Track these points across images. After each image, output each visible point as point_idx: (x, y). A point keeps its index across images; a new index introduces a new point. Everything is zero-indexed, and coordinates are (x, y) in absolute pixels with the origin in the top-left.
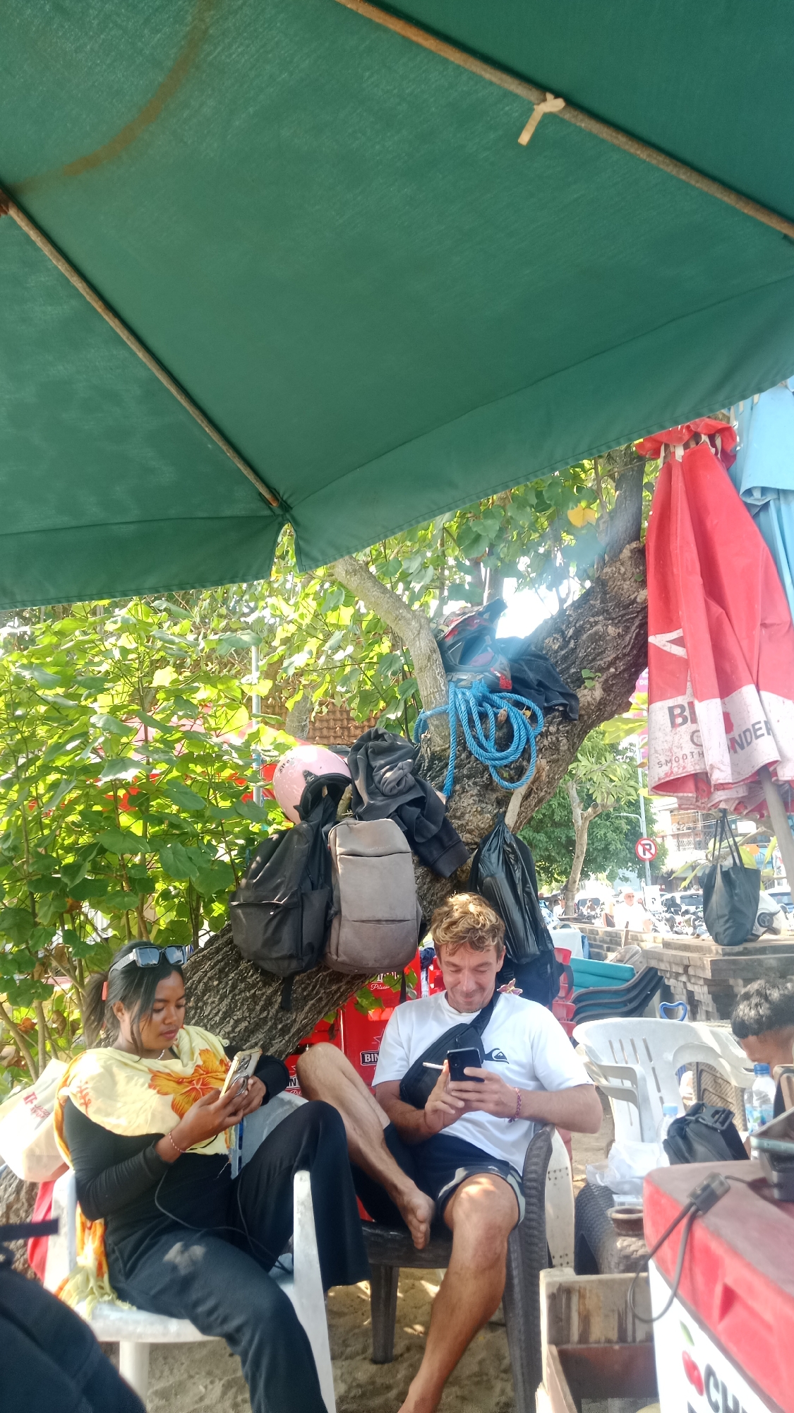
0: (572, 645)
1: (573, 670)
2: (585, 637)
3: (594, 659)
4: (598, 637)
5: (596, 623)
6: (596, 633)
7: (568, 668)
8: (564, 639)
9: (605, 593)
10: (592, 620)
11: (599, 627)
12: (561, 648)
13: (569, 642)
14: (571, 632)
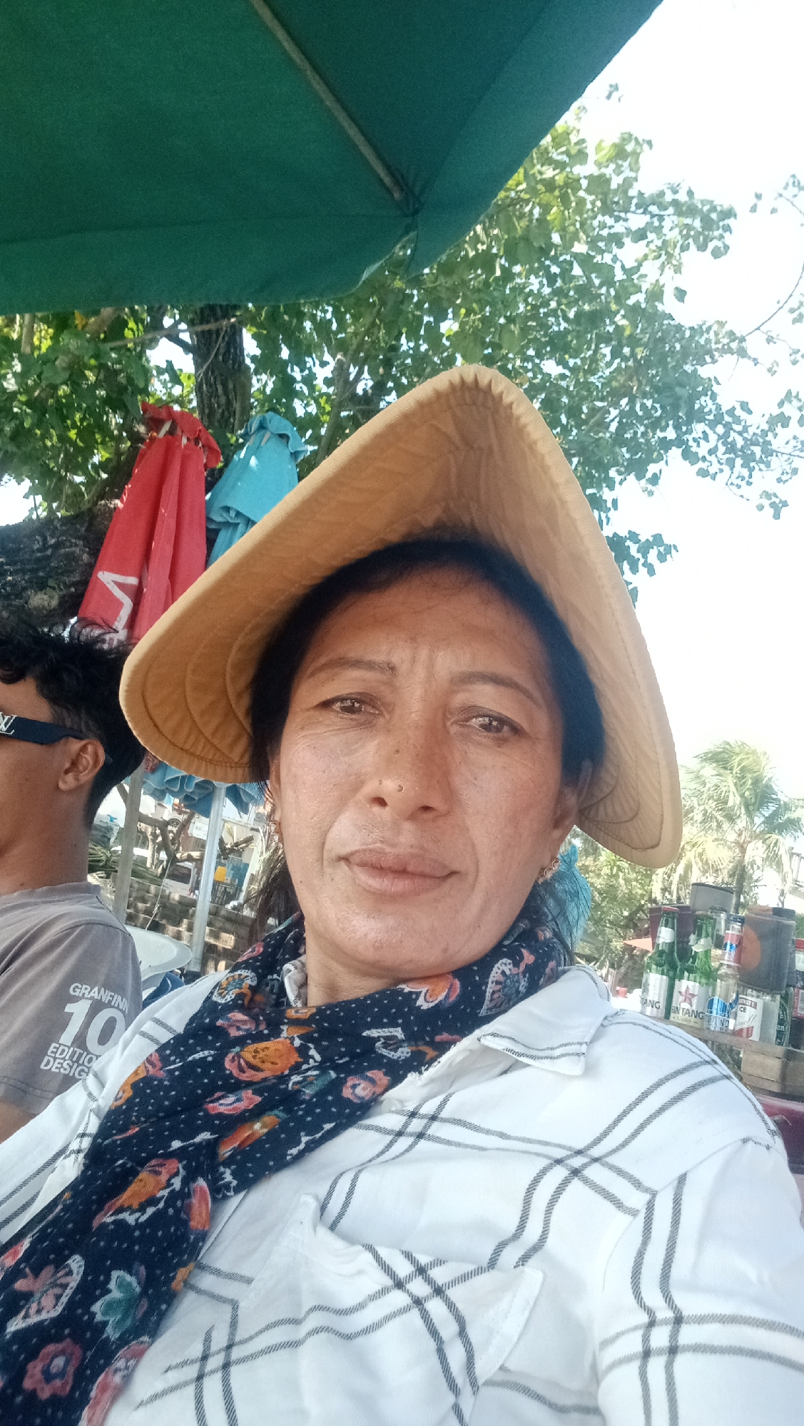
0: (49, 552)
1: (41, 574)
2: (62, 551)
3: (62, 574)
4: (71, 558)
5: (76, 545)
6: (73, 553)
7: (37, 570)
8: (44, 545)
9: (91, 524)
10: (73, 541)
11: (77, 550)
12: (39, 550)
13: (47, 549)
14: (52, 541)
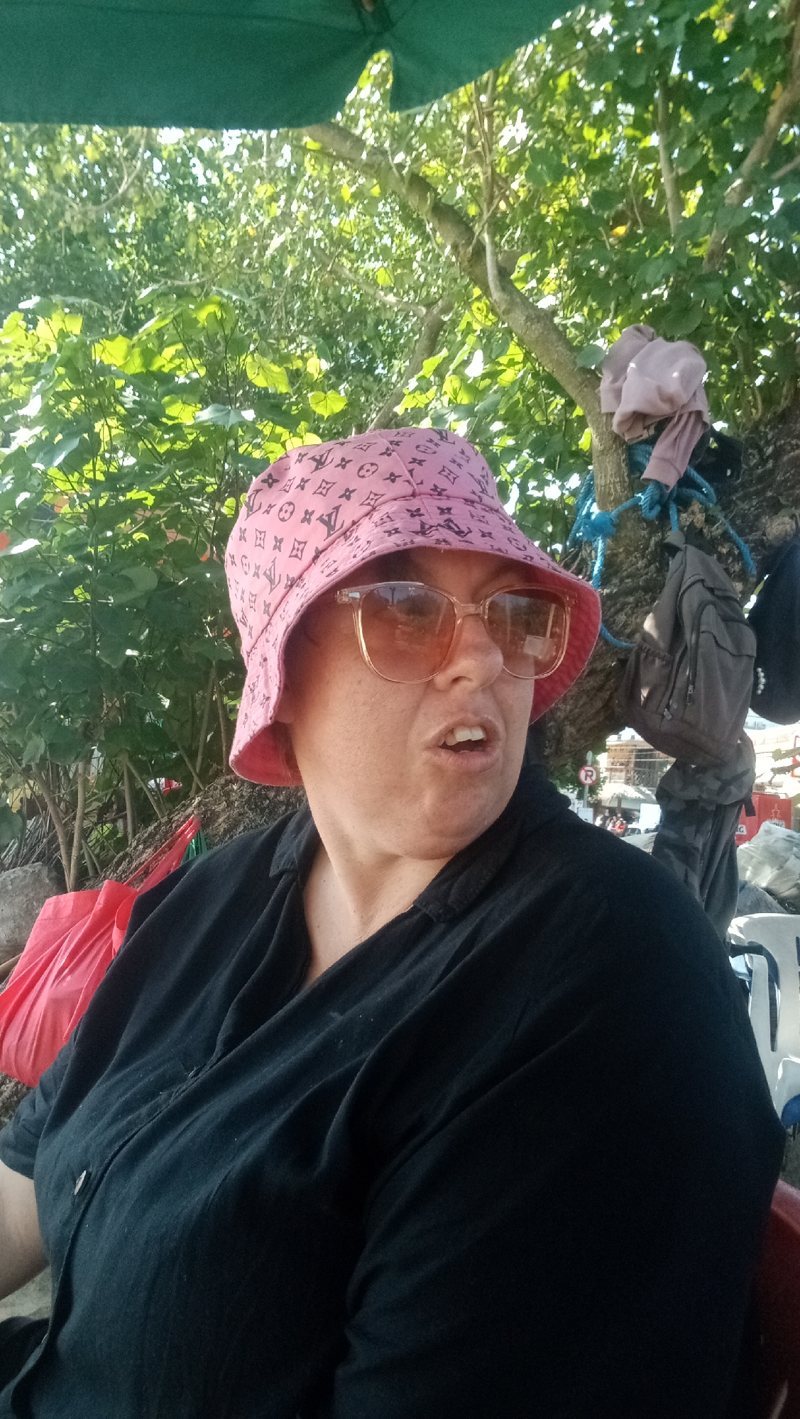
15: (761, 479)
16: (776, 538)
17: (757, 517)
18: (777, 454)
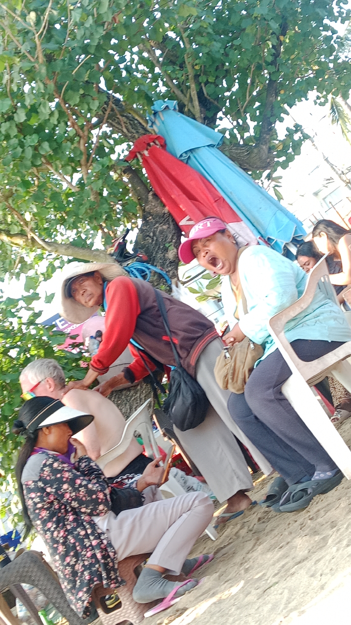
2: (157, 233)
3: (166, 240)
5: (158, 227)
6: (160, 231)
7: (159, 247)
10: (155, 227)
12: (153, 241)
13: (153, 238)
14: (151, 234)
15: (156, 244)
16: (174, 258)
17: (164, 256)
18: (154, 234)
